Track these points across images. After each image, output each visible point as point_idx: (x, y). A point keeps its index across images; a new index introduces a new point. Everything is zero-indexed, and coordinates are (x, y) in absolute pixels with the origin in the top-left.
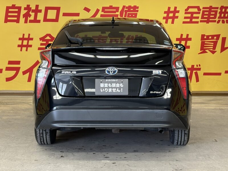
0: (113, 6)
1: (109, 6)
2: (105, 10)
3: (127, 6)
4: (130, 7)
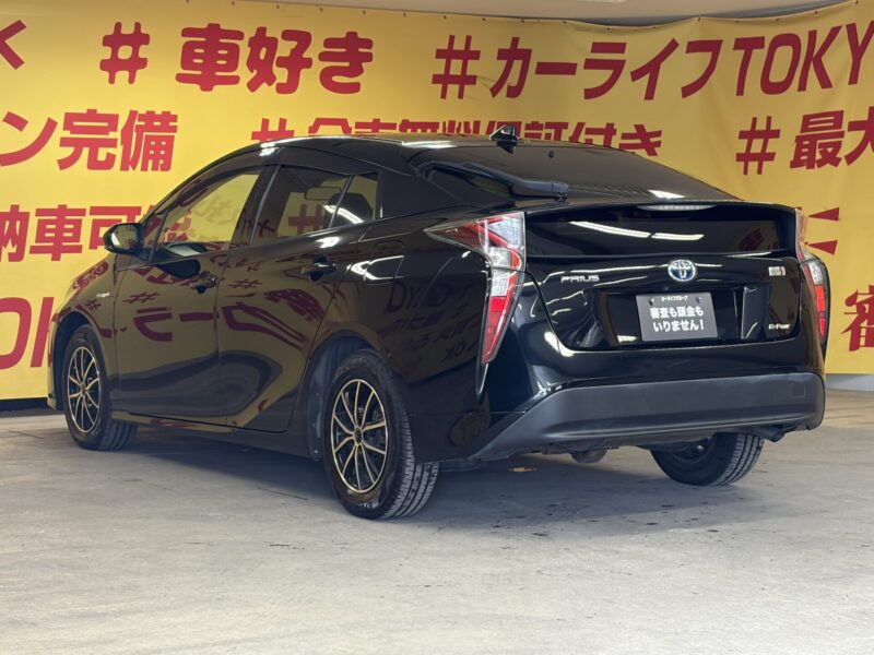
0: (99, 112)
1: (85, 111)
2: (76, 124)
3: (142, 111)
4: (150, 116)
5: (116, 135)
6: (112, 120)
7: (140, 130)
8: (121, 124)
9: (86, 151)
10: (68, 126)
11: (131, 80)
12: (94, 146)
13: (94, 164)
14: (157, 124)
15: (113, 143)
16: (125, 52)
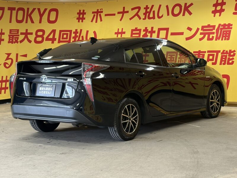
0: (211, 25)
1: (207, 25)
2: (204, 28)
3: (222, 24)
4: (225, 25)
5: (215, 31)
6: (214, 27)
7: (221, 29)
8: (216, 28)
9: (207, 36)
10: (202, 29)
11: (220, 15)
12: (209, 34)
13: (209, 39)
14: (226, 27)
15: (213, 33)
16: (219, 8)
